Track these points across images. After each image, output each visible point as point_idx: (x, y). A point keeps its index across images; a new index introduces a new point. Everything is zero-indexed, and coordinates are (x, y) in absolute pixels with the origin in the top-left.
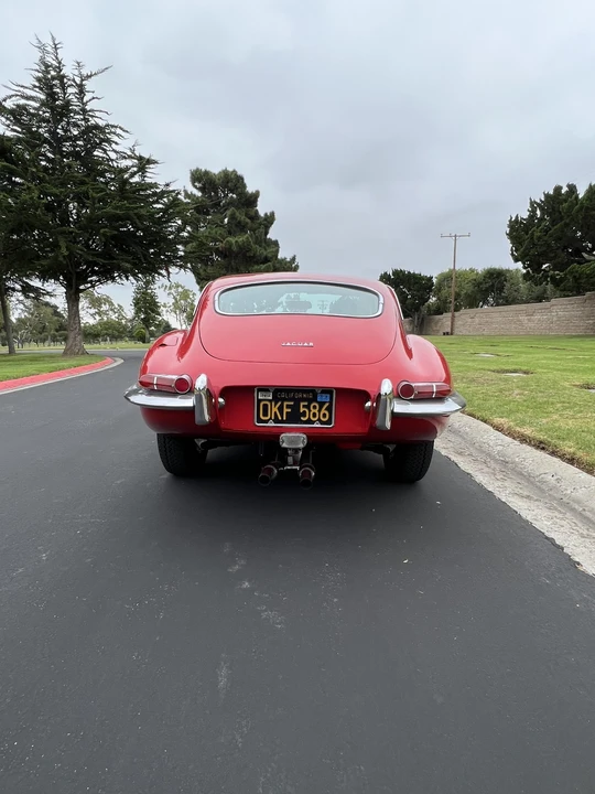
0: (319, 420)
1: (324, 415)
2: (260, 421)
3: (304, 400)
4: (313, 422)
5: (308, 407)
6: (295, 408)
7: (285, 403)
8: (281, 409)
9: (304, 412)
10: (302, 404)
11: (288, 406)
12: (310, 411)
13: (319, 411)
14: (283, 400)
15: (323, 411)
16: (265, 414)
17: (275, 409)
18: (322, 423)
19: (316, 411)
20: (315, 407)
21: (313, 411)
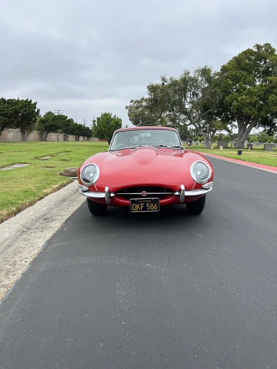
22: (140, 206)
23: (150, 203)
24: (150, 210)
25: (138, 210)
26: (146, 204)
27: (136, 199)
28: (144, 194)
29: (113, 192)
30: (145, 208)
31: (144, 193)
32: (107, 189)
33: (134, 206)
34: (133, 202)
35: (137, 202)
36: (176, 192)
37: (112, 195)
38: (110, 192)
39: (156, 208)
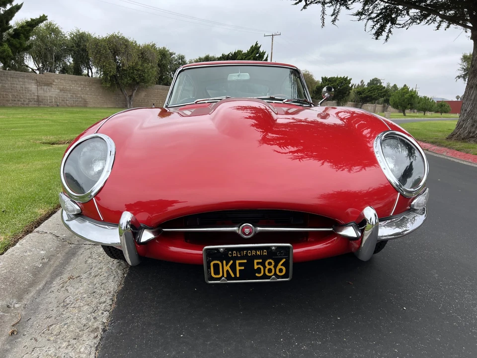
22: (233, 267)
23: (264, 258)
24: (265, 276)
25: (229, 277)
26: (251, 260)
27: (222, 247)
28: (247, 231)
29: (149, 228)
30: (249, 272)
31: (247, 229)
32: (126, 217)
33: (216, 267)
34: (213, 255)
35: (224, 256)
36: (346, 225)
37: (147, 236)
38: (135, 228)
39: (281, 271)
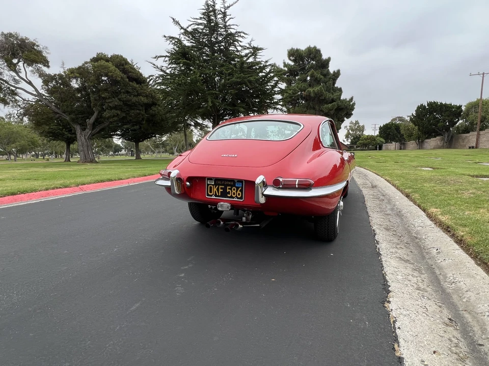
0: (236, 196)
1: (239, 194)
2: (208, 195)
3: (229, 185)
4: (233, 198)
5: (231, 189)
6: (225, 189)
7: (220, 187)
8: (218, 189)
9: (229, 192)
10: (228, 187)
11: (221, 188)
12: (232, 191)
13: (237, 192)
14: (219, 185)
15: (238, 192)
16: (211, 192)
17: (215, 190)
18: (238, 198)
19: (235, 192)
20: (234, 189)
21: (233, 191)
